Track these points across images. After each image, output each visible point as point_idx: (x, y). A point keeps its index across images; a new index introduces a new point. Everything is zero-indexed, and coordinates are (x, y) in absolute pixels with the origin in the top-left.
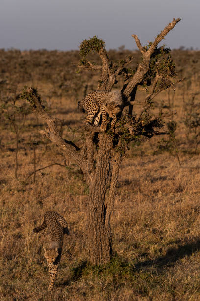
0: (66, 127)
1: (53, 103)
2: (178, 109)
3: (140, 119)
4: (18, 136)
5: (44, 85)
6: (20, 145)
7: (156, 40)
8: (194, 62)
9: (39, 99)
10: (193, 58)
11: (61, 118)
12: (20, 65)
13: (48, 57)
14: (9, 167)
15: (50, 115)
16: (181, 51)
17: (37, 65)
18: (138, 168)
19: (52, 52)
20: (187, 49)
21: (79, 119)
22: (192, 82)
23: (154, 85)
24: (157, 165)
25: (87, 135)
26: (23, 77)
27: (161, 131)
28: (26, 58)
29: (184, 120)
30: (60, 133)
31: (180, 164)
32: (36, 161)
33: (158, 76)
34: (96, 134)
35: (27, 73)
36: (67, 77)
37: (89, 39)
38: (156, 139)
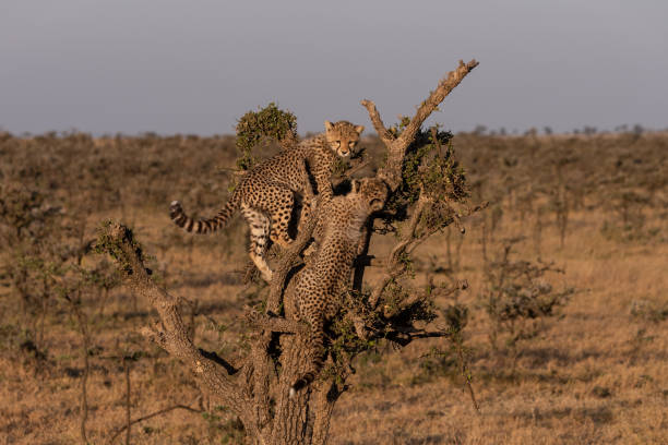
0: (202, 318)
1: (171, 262)
2: (470, 275)
3: (379, 301)
4: (87, 341)
5: (151, 218)
6: (94, 360)
7: (419, 114)
8: (508, 163)
9: (139, 252)
10: (506, 154)
11: (192, 297)
12: (92, 170)
13: (159, 152)
14: (68, 412)
15: (164, 290)
16: (477, 136)
17: (134, 171)
18: (376, 415)
19: (170, 139)
20: (493, 133)
21: (234, 299)
22: (505, 211)
23: (413, 219)
24: (420, 408)
25: (253, 338)
26: (100, 199)
27: (431, 328)
28: (106, 155)
29: (487, 301)
30: (190, 331)
31: (477, 408)
32: (132, 400)
33: (423, 199)
34: (276, 336)
35: (109, 190)
36: (207, 199)
37: (258, 111)
38: (418, 348)
